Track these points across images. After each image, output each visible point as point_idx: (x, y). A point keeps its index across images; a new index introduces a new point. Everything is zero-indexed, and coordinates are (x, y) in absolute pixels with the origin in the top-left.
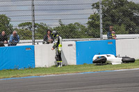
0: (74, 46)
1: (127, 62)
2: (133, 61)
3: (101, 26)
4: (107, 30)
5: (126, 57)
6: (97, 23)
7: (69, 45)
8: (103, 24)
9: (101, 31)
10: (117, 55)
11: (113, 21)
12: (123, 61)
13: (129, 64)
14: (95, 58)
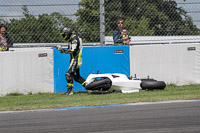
0: (51, 57)
1: (151, 88)
2: (161, 86)
3: (102, 19)
4: (112, 28)
5: (148, 80)
6: (94, 13)
7: (40, 55)
8: (106, 16)
9: (103, 28)
10: (132, 74)
11: (125, 10)
12: (144, 87)
13: (155, 92)
14: (89, 80)
